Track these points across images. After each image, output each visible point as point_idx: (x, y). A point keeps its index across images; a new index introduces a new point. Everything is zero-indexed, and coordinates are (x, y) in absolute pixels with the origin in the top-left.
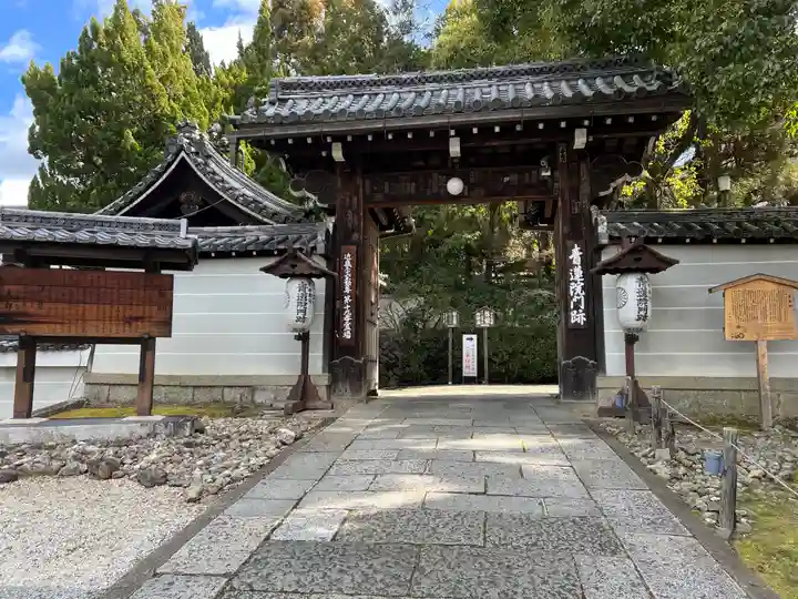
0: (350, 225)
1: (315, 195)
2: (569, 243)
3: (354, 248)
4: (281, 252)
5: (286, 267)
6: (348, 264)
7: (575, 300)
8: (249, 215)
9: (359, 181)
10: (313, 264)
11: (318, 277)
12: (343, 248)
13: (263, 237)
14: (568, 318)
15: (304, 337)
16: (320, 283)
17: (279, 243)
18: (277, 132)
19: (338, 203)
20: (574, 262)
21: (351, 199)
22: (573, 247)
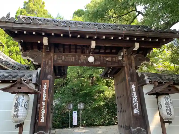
0: (47, 72)
1: (33, 59)
2: (131, 83)
3: (48, 81)
4: (14, 81)
5: (15, 89)
6: (45, 88)
7: (135, 104)
8: (2, 67)
9: (52, 55)
10: (30, 87)
11: (31, 93)
12: (43, 81)
13: (6, 75)
14: (133, 111)
15: (20, 126)
16: (32, 97)
17: (13, 77)
18: (19, 26)
19: (42, 63)
20: (133, 90)
21: (48, 61)
22: (132, 85)
